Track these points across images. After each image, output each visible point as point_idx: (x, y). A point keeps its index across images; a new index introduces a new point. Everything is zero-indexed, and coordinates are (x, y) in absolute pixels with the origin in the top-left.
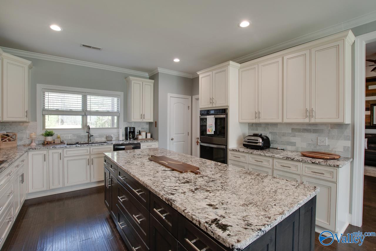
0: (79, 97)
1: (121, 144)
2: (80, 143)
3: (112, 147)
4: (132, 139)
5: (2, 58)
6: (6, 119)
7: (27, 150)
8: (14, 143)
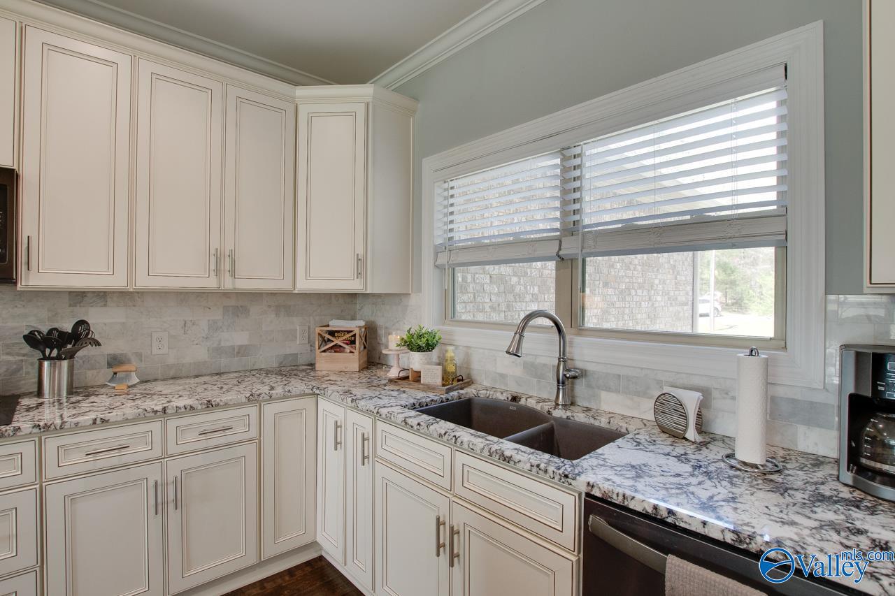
5: (293, 107)
6: (303, 285)
7: (317, 392)
8: (351, 360)
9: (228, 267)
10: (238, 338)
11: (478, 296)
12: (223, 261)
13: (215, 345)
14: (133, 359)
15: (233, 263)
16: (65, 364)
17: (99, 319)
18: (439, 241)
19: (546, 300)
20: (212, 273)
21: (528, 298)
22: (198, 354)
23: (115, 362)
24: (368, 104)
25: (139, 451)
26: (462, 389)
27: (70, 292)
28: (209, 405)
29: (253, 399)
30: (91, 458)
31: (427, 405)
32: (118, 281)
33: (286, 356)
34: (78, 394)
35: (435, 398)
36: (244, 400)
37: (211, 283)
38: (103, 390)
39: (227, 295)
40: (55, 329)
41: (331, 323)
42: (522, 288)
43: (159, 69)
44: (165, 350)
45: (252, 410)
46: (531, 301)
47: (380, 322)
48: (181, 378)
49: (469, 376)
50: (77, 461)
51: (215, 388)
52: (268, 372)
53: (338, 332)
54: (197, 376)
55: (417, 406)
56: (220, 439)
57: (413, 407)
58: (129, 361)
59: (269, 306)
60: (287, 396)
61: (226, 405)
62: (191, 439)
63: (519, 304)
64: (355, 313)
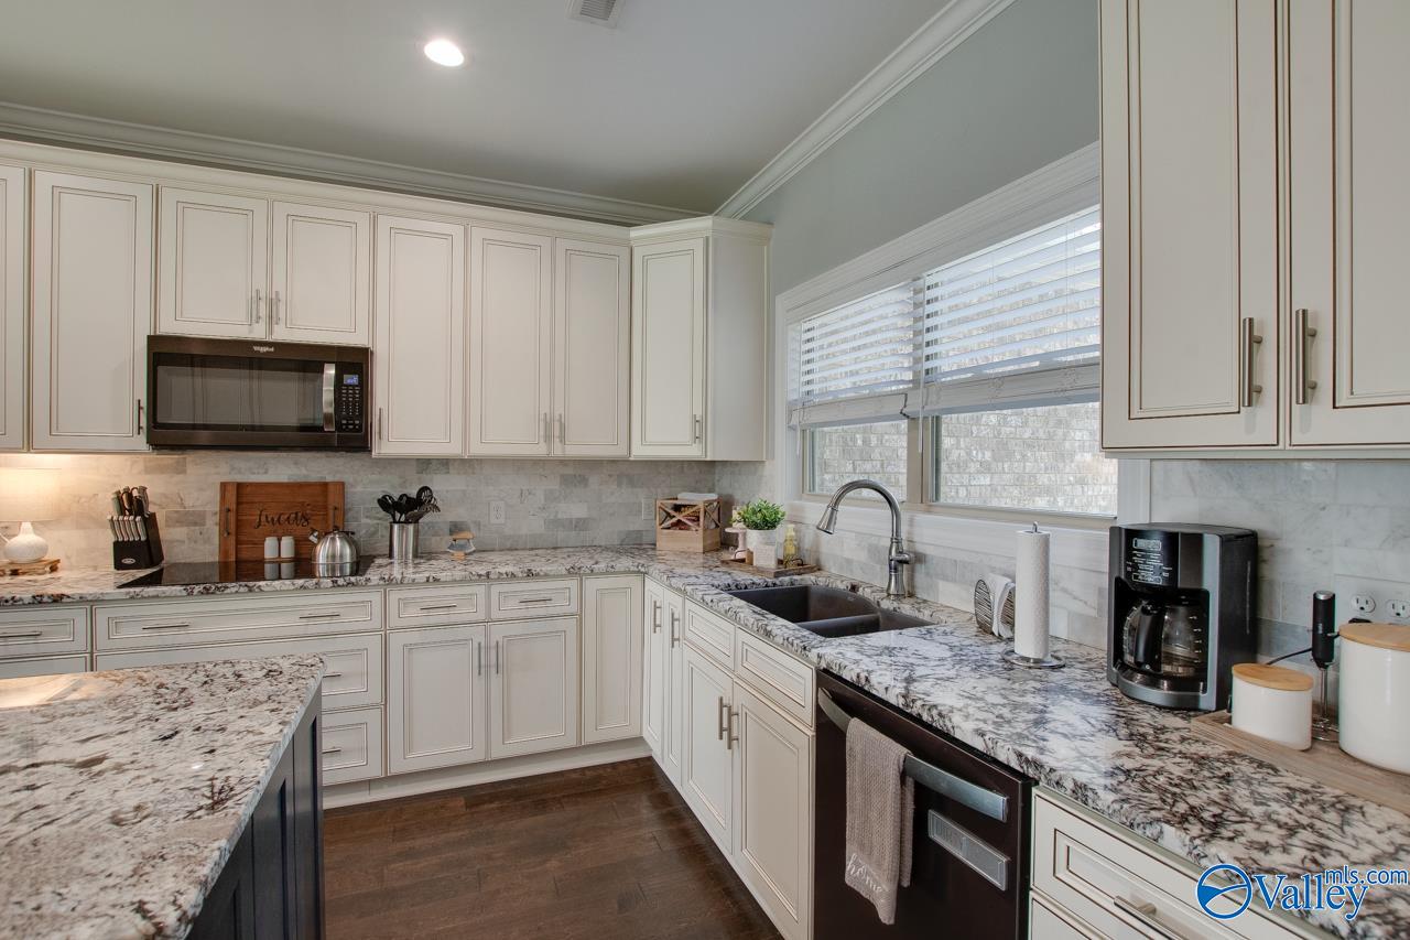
0: (902, 301)
5: (628, 250)
6: (640, 451)
7: (643, 570)
8: (694, 539)
9: (557, 433)
10: (575, 510)
11: (889, 464)
12: (553, 427)
13: (552, 517)
14: (472, 526)
15: (563, 428)
16: (411, 528)
17: (440, 486)
18: (795, 396)
19: (1006, 470)
20: (542, 440)
21: (973, 467)
22: (531, 525)
23: (455, 528)
24: (707, 238)
25: (464, 613)
26: (799, 574)
27: (418, 459)
28: (530, 574)
29: (573, 572)
30: (425, 613)
31: (746, 588)
32: (452, 449)
33: (629, 533)
34: (422, 557)
35: (758, 582)
36: (564, 572)
37: (540, 450)
38: (444, 556)
39: (563, 462)
40: (405, 495)
41: (679, 496)
42: (963, 453)
43: (490, 234)
44: (502, 520)
45: (573, 583)
46: (979, 472)
48: (516, 549)
49: (818, 561)
50: (413, 615)
51: (543, 559)
52: (607, 549)
53: (685, 506)
54: (532, 549)
55: (733, 587)
56: (539, 610)
57: (728, 588)
58: (468, 529)
59: (610, 476)
60: (610, 572)
61: (546, 575)
62: (512, 607)
63: (957, 476)
64: (714, 485)
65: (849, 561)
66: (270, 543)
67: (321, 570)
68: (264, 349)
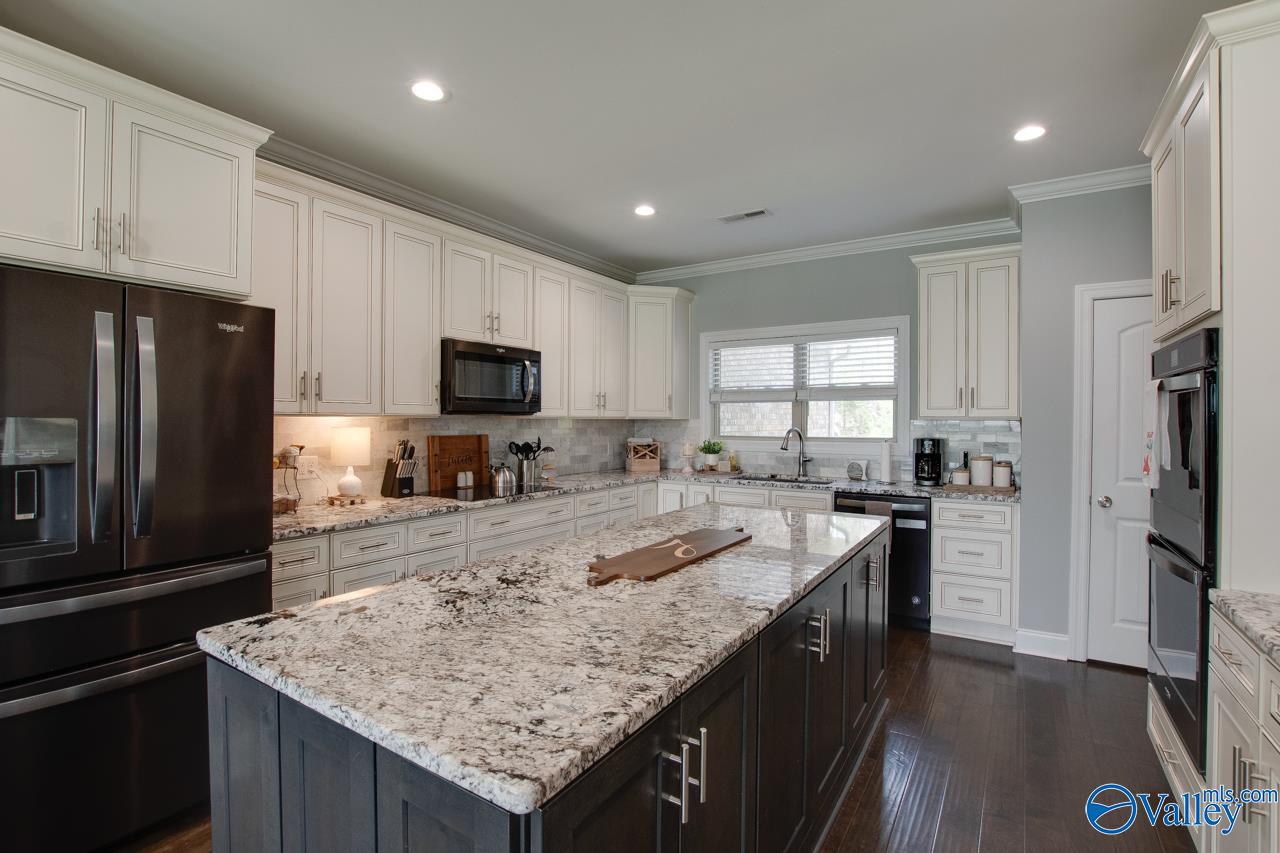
0: (787, 351)
1: (858, 493)
2: (778, 477)
3: (829, 498)
4: (926, 483)
6: (634, 414)
9: (603, 403)
10: (582, 450)
12: (602, 399)
16: (533, 463)
18: (711, 387)
20: (596, 407)
22: (565, 460)
24: (673, 299)
25: (601, 507)
37: (594, 414)
45: (635, 488)
47: (660, 438)
50: (584, 509)
65: (762, 466)
66: (461, 476)
67: (500, 492)
68: (501, 350)
